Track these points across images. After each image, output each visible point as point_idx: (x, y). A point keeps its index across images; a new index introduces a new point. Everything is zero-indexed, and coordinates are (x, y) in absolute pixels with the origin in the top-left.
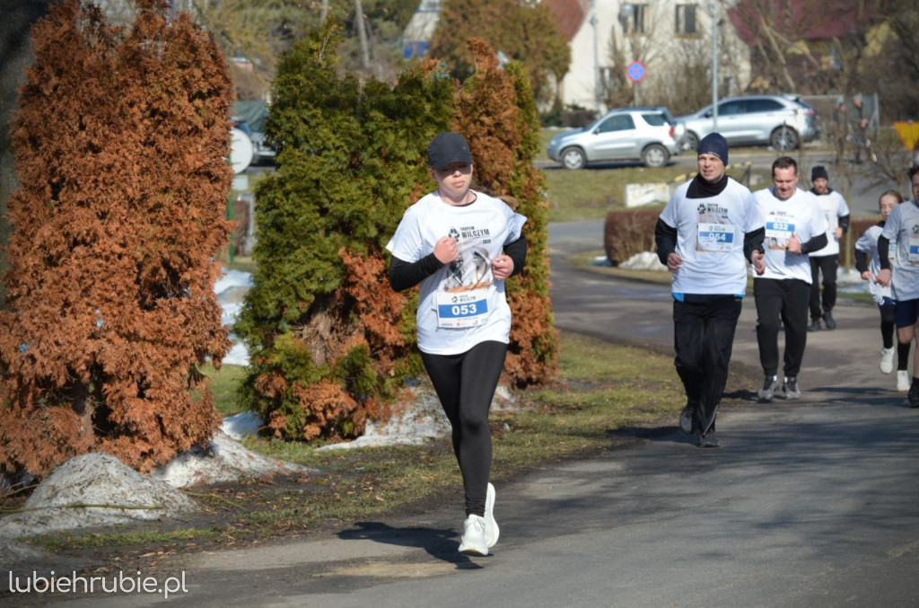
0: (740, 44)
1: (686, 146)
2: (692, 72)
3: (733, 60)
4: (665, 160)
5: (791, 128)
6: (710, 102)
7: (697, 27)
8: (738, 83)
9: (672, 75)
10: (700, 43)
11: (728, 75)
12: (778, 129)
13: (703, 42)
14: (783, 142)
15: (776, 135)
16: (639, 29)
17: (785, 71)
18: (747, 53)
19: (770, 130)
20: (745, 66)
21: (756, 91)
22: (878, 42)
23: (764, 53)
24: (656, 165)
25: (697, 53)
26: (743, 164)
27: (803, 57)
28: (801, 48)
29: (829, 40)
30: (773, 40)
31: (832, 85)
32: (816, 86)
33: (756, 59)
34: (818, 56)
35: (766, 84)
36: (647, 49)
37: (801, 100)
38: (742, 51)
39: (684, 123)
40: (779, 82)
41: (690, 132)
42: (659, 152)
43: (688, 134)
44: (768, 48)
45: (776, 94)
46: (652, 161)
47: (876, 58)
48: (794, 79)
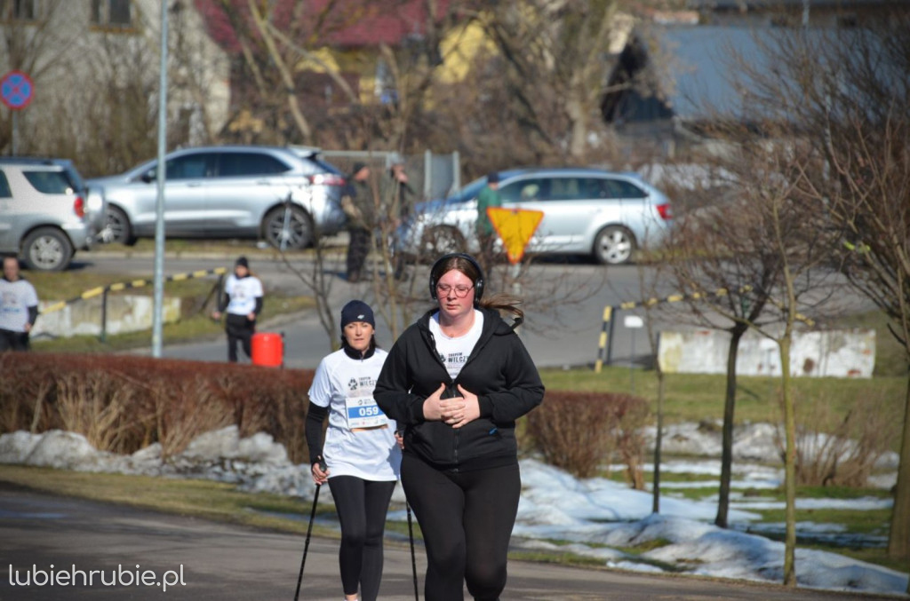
0: (212, 49)
1: (106, 233)
2: (122, 97)
3: (198, 79)
4: (64, 258)
5: (300, 208)
6: (153, 153)
7: (133, 13)
8: (206, 122)
9: (83, 98)
10: (137, 44)
11: (187, 105)
12: (276, 209)
13: (142, 42)
14: (286, 234)
15: (273, 220)
16: (23, 13)
17: (293, 100)
18: (224, 66)
19: (261, 211)
20: (220, 91)
21: (237, 136)
22: (462, 57)
23: (255, 69)
24: (48, 266)
25: (130, 61)
26: (211, 272)
27: (326, 78)
28: (325, 62)
29: (374, 50)
30: (271, 44)
31: (377, 132)
32: (348, 134)
33: (239, 80)
34: (352, 78)
35: (258, 126)
36: (38, 50)
37: (320, 158)
38: (216, 62)
39: (102, 191)
40: (282, 124)
41: (114, 206)
42: (54, 243)
43: (109, 212)
44: (262, 58)
45: (274, 145)
46: (40, 260)
47: (457, 86)
48: (308, 119)
